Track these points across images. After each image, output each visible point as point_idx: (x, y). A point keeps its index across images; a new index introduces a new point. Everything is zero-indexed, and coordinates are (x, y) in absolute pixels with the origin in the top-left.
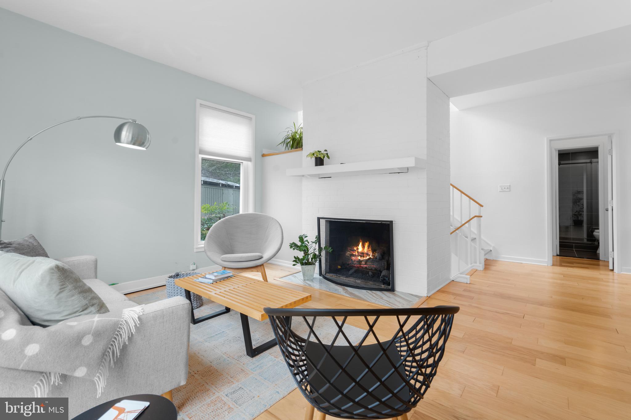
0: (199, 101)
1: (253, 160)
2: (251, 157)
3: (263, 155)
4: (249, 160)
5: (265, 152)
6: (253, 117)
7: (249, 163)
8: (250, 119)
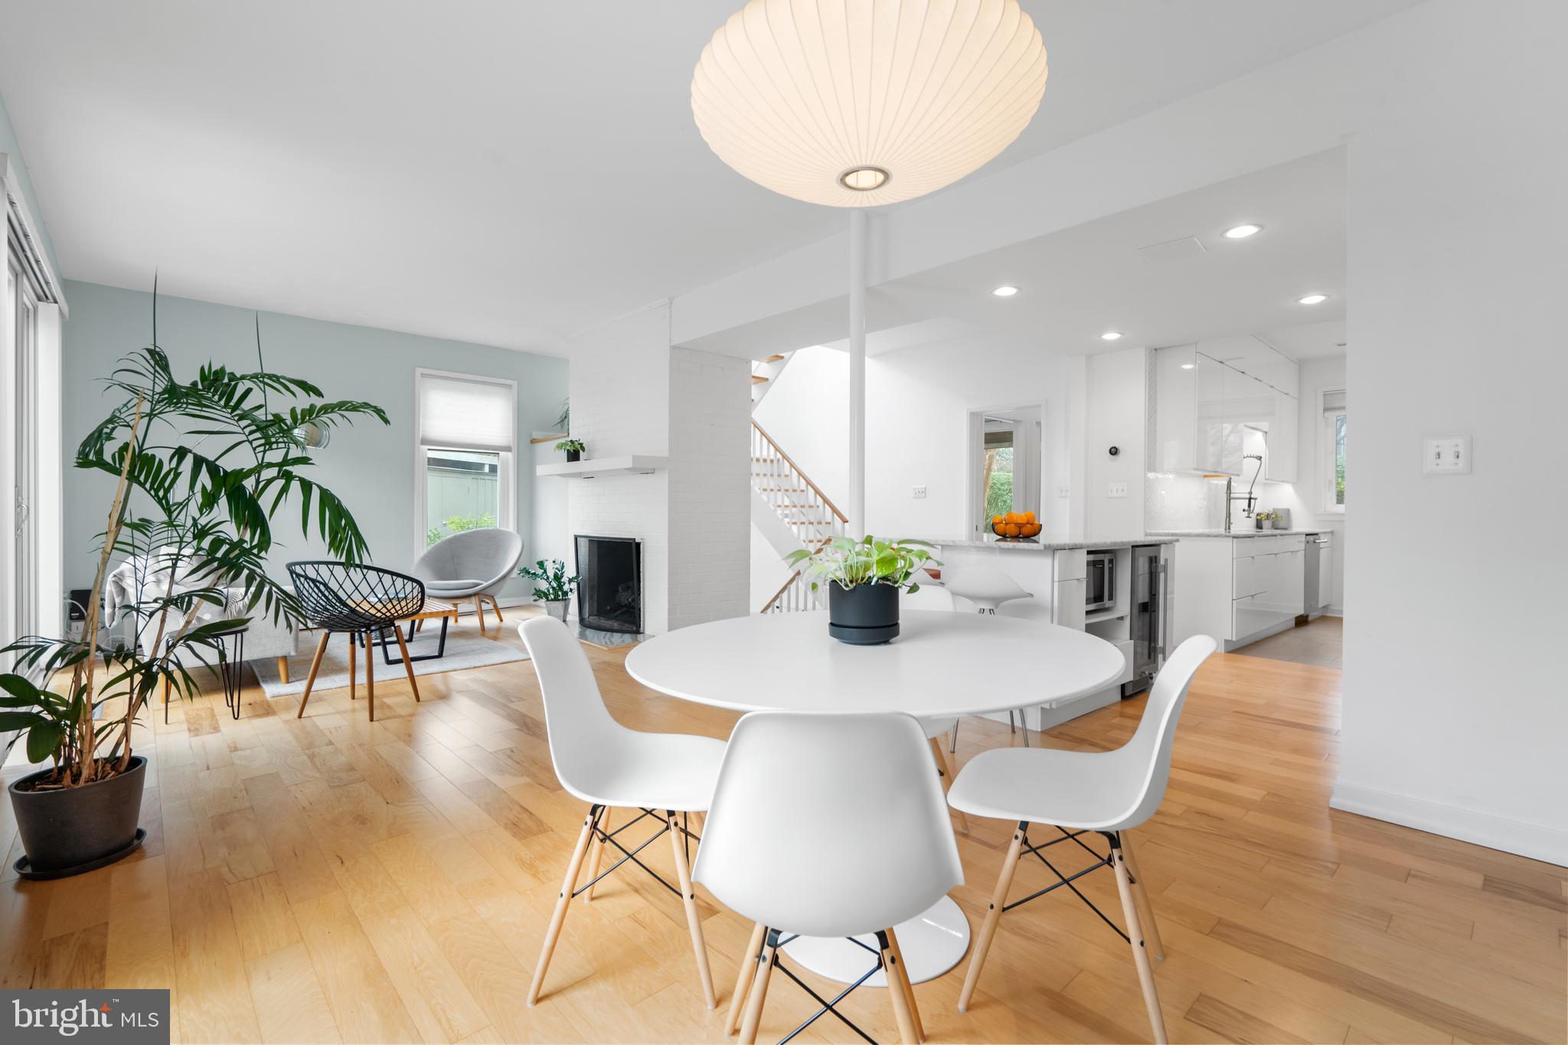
0: (419, 371)
1: (514, 449)
2: (512, 446)
3: (533, 441)
4: (508, 449)
5: (536, 435)
6: (515, 384)
7: (510, 454)
8: (510, 387)
